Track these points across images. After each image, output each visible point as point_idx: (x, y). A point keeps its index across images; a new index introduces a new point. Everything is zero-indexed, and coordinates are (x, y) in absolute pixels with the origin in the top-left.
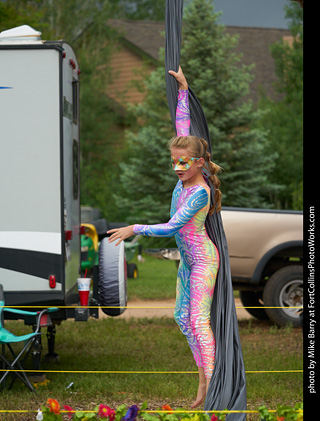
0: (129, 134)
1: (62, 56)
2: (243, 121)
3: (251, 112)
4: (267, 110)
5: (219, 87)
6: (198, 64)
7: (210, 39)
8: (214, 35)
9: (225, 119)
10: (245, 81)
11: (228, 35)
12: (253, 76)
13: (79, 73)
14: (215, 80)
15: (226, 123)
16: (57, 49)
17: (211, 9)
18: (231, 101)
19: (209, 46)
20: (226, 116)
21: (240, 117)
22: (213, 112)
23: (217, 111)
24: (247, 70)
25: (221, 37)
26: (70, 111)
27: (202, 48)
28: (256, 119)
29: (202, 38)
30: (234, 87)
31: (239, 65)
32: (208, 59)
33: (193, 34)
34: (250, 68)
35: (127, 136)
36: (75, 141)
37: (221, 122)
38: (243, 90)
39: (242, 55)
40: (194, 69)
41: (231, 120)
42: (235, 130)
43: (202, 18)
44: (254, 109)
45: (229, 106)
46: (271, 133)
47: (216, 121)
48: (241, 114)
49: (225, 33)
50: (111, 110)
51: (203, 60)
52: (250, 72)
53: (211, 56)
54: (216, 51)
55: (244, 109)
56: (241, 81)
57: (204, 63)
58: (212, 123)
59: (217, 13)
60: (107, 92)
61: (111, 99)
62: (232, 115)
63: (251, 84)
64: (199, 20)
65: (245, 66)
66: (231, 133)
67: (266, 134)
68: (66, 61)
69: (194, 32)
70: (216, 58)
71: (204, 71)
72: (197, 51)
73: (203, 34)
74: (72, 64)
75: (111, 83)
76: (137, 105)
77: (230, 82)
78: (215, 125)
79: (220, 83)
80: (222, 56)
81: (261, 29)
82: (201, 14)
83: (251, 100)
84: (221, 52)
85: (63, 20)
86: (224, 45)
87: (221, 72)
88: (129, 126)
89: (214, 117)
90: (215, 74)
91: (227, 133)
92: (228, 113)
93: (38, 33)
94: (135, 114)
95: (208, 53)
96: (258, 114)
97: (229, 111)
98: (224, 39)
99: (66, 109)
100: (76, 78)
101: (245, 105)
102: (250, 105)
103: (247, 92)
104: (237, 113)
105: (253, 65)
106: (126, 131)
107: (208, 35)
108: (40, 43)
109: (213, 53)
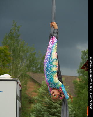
9: (60, 101)
12: (69, 90)
13: (22, 88)
15: (60, 103)
16: (16, 81)
26: (19, 99)
28: (69, 102)
34: (68, 87)
35: (32, 106)
36: (20, 107)
37: (59, 102)
46: (73, 106)
50: (27, 98)
52: (68, 89)
60: (26, 93)
61: (28, 95)
63: (68, 92)
65: (66, 87)
67: (72, 106)
68: (18, 84)
74: (20, 85)
75: (27, 90)
76: (35, 97)
78: (57, 103)
81: (70, 76)
85: (15, 72)
88: (33, 102)
93: (11, 76)
94: (35, 99)
96: (70, 100)
100: (21, 89)
105: (69, 86)
106: (32, 104)
108: (11, 79)
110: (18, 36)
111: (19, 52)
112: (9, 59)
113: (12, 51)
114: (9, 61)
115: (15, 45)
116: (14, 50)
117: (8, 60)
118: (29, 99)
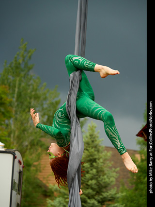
0: (49, 201)
1: (15, 158)
2: (111, 199)
3: (116, 194)
4: (124, 194)
5: (99, 179)
6: (89, 166)
7: (96, 153)
8: (98, 151)
9: (101, 197)
10: (113, 177)
11: (106, 152)
12: (118, 175)
13: (23, 167)
14: (97, 175)
15: (101, 199)
16: (12, 154)
17: (98, 137)
18: (105, 187)
19: (95, 157)
20: (102, 195)
21: (109, 196)
22: (95, 192)
23: (97, 192)
24: (114, 171)
25: (102, 152)
26: (16, 187)
27: (91, 158)
28: (118, 198)
29: (92, 152)
30: (107, 180)
31: (111, 168)
32: (94, 164)
33: (87, 150)
34: (116, 170)
35: (48, 202)
36: (18, 204)
37: (99, 198)
38: (112, 182)
39: (112, 163)
40: (86, 168)
41: (105, 198)
42: (106, 203)
43: (93, 141)
44: (117, 193)
45: (104, 190)
46: (126, 206)
47: (96, 197)
48: (110, 194)
49: (104, 150)
50: (40, 187)
51: (92, 164)
52: (117, 172)
53: (96, 162)
54: (99, 159)
55: (112, 192)
56: (111, 177)
57: (92, 165)
58: (94, 198)
59: (101, 140)
60: (39, 177)
61: (41, 181)
62: (105, 195)
63: (116, 179)
64: (91, 143)
65: (113, 169)
66: (104, 205)
68: (16, 160)
69: (88, 148)
70: (98, 163)
71: (91, 170)
72: (88, 159)
73: (93, 150)
74: (20, 162)
76: (54, 185)
77: (105, 177)
78: (96, 200)
79: (100, 177)
80: (102, 163)
82: (92, 139)
83: (116, 188)
84: (101, 160)
86: (103, 157)
87: (101, 171)
88: (49, 196)
89: (95, 195)
90: (97, 172)
91: (102, 205)
92: (103, 194)
93: (3, 144)
94: (53, 190)
95: (95, 160)
96: (119, 195)
97: (104, 192)
98: (104, 154)
99: (14, 186)
100: (21, 170)
101: (112, 190)
102: (115, 190)
103: (114, 183)
104: (108, 194)
105: (118, 169)
106: (48, 199)
107: (95, 151)
108: (4, 150)
109: (97, 160)
110: (29, 69)
111: (28, 99)
112: (8, 112)
113: (15, 96)
114: (8, 115)
115: (23, 85)
116: (19, 95)
117: (6, 113)
118: (44, 189)
